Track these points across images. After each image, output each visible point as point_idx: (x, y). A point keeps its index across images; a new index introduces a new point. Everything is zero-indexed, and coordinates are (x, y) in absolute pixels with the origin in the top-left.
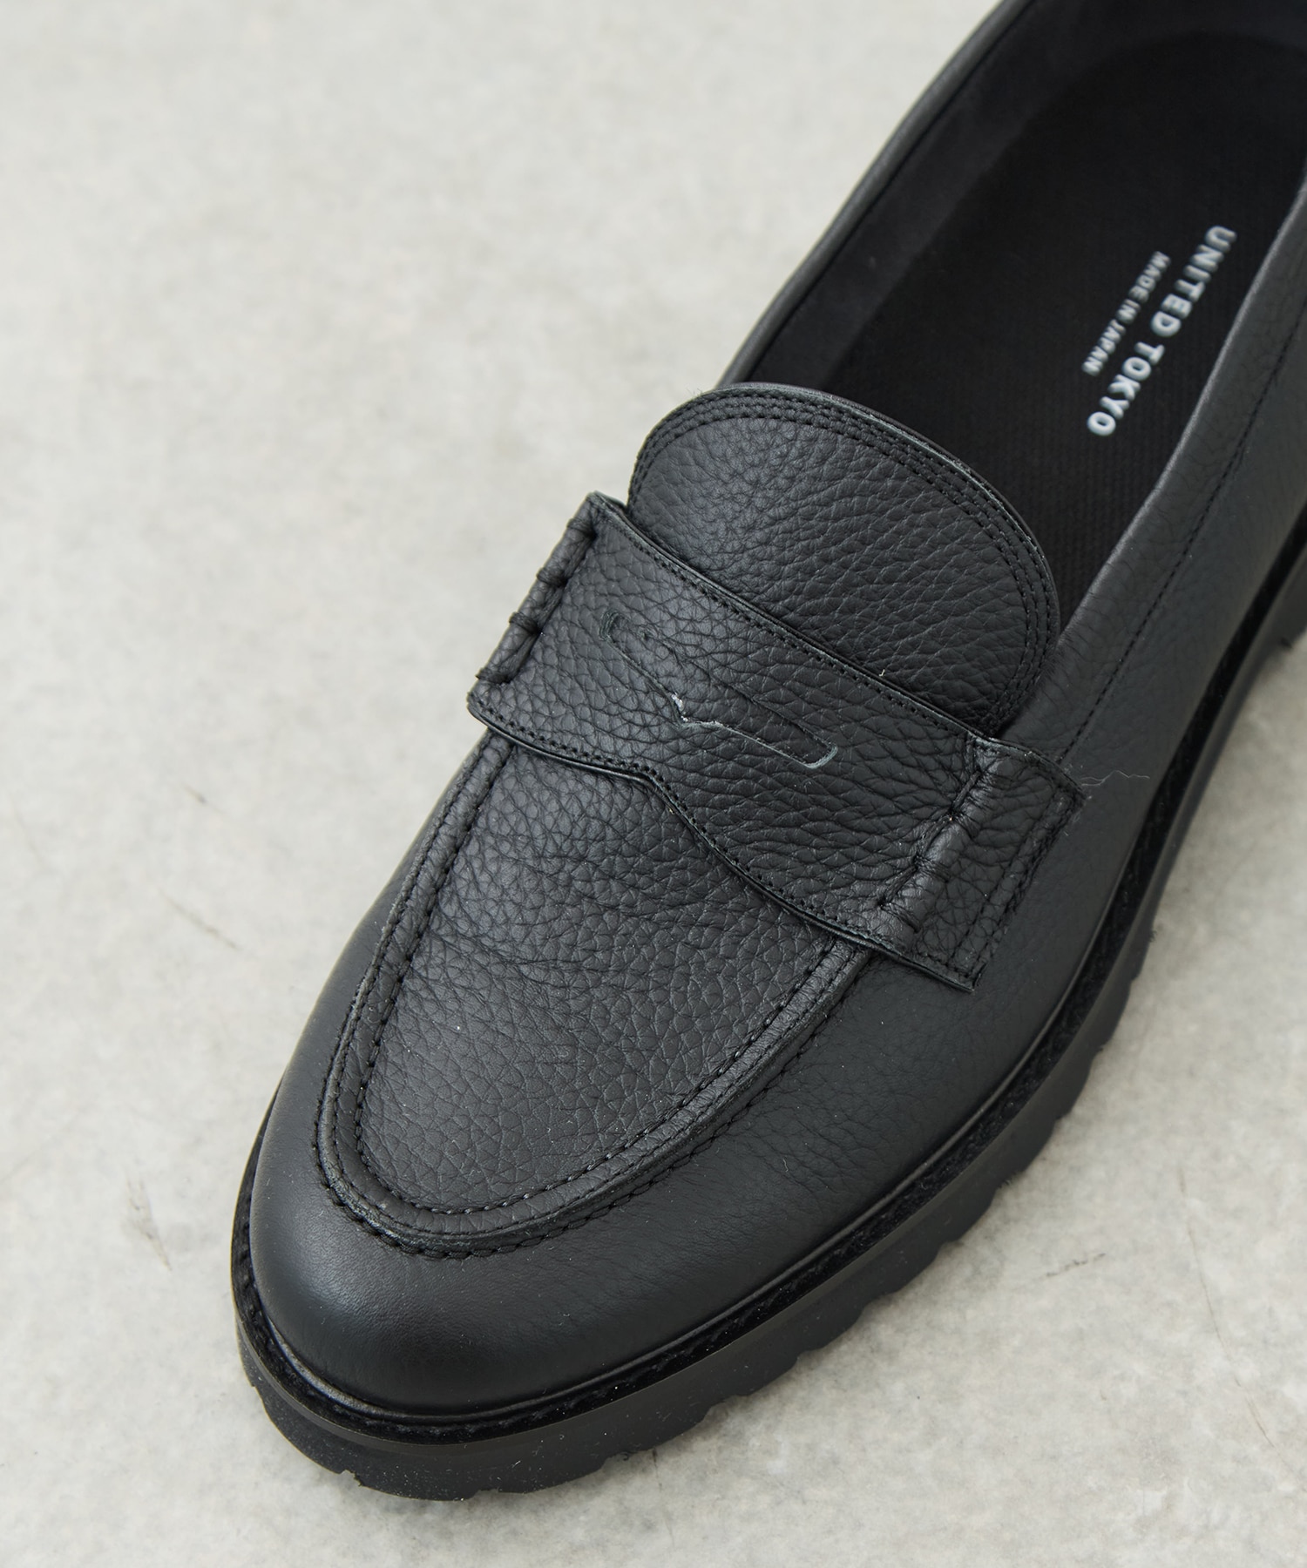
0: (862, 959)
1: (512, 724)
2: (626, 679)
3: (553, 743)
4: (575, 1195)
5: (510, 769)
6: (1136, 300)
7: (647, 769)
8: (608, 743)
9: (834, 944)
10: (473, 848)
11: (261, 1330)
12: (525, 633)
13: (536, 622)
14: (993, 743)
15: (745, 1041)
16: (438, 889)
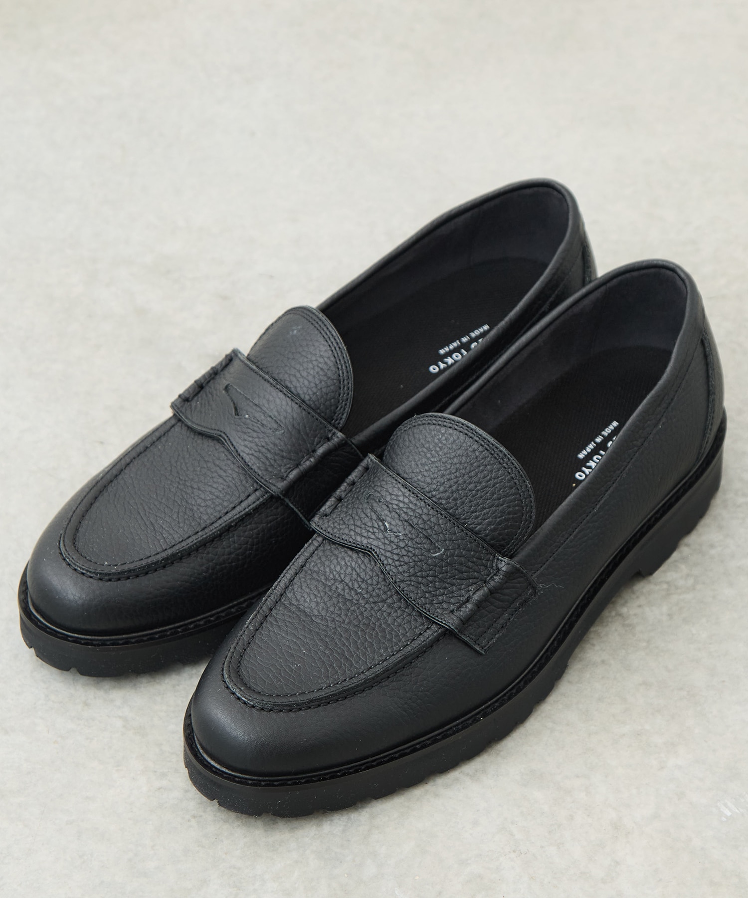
0: (442, 631)
1: (325, 531)
2: (369, 515)
3: (339, 538)
4: (315, 696)
5: (321, 548)
6: (603, 436)
7: (371, 548)
8: (359, 539)
9: (432, 625)
10: (302, 575)
11: (191, 740)
12: (336, 500)
13: (341, 497)
14: (506, 559)
15: (392, 654)
16: (287, 587)
